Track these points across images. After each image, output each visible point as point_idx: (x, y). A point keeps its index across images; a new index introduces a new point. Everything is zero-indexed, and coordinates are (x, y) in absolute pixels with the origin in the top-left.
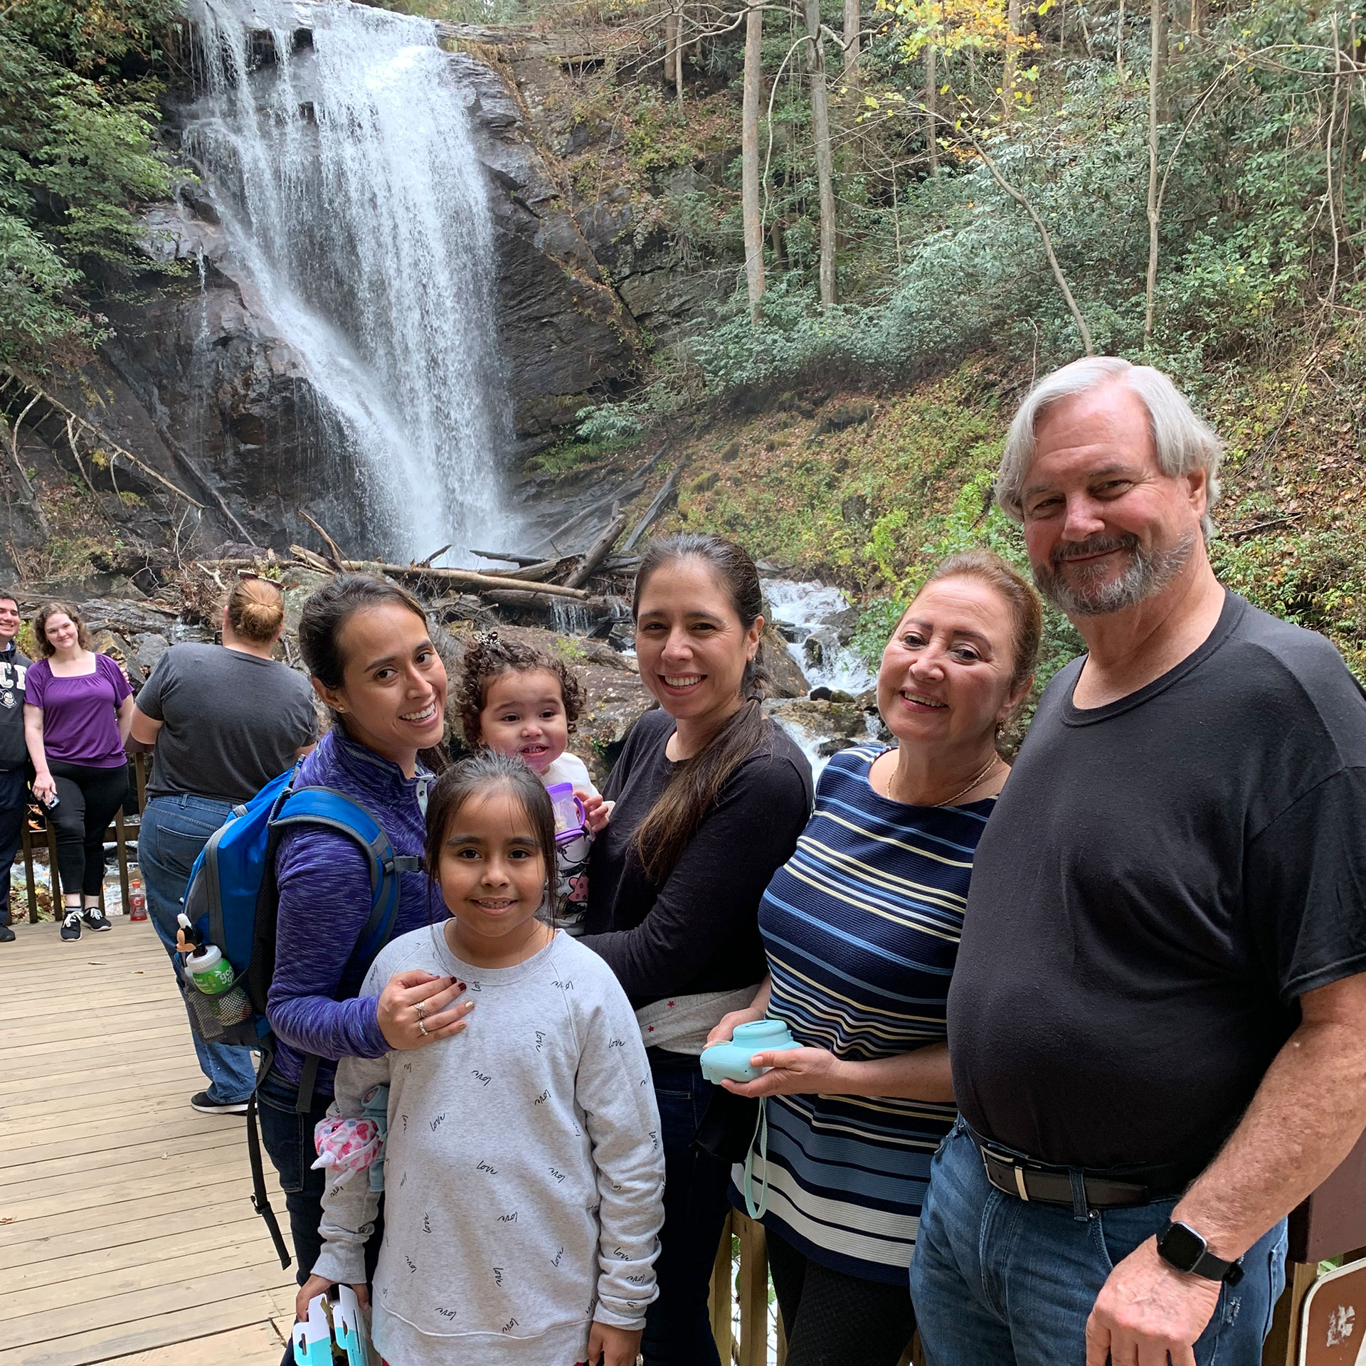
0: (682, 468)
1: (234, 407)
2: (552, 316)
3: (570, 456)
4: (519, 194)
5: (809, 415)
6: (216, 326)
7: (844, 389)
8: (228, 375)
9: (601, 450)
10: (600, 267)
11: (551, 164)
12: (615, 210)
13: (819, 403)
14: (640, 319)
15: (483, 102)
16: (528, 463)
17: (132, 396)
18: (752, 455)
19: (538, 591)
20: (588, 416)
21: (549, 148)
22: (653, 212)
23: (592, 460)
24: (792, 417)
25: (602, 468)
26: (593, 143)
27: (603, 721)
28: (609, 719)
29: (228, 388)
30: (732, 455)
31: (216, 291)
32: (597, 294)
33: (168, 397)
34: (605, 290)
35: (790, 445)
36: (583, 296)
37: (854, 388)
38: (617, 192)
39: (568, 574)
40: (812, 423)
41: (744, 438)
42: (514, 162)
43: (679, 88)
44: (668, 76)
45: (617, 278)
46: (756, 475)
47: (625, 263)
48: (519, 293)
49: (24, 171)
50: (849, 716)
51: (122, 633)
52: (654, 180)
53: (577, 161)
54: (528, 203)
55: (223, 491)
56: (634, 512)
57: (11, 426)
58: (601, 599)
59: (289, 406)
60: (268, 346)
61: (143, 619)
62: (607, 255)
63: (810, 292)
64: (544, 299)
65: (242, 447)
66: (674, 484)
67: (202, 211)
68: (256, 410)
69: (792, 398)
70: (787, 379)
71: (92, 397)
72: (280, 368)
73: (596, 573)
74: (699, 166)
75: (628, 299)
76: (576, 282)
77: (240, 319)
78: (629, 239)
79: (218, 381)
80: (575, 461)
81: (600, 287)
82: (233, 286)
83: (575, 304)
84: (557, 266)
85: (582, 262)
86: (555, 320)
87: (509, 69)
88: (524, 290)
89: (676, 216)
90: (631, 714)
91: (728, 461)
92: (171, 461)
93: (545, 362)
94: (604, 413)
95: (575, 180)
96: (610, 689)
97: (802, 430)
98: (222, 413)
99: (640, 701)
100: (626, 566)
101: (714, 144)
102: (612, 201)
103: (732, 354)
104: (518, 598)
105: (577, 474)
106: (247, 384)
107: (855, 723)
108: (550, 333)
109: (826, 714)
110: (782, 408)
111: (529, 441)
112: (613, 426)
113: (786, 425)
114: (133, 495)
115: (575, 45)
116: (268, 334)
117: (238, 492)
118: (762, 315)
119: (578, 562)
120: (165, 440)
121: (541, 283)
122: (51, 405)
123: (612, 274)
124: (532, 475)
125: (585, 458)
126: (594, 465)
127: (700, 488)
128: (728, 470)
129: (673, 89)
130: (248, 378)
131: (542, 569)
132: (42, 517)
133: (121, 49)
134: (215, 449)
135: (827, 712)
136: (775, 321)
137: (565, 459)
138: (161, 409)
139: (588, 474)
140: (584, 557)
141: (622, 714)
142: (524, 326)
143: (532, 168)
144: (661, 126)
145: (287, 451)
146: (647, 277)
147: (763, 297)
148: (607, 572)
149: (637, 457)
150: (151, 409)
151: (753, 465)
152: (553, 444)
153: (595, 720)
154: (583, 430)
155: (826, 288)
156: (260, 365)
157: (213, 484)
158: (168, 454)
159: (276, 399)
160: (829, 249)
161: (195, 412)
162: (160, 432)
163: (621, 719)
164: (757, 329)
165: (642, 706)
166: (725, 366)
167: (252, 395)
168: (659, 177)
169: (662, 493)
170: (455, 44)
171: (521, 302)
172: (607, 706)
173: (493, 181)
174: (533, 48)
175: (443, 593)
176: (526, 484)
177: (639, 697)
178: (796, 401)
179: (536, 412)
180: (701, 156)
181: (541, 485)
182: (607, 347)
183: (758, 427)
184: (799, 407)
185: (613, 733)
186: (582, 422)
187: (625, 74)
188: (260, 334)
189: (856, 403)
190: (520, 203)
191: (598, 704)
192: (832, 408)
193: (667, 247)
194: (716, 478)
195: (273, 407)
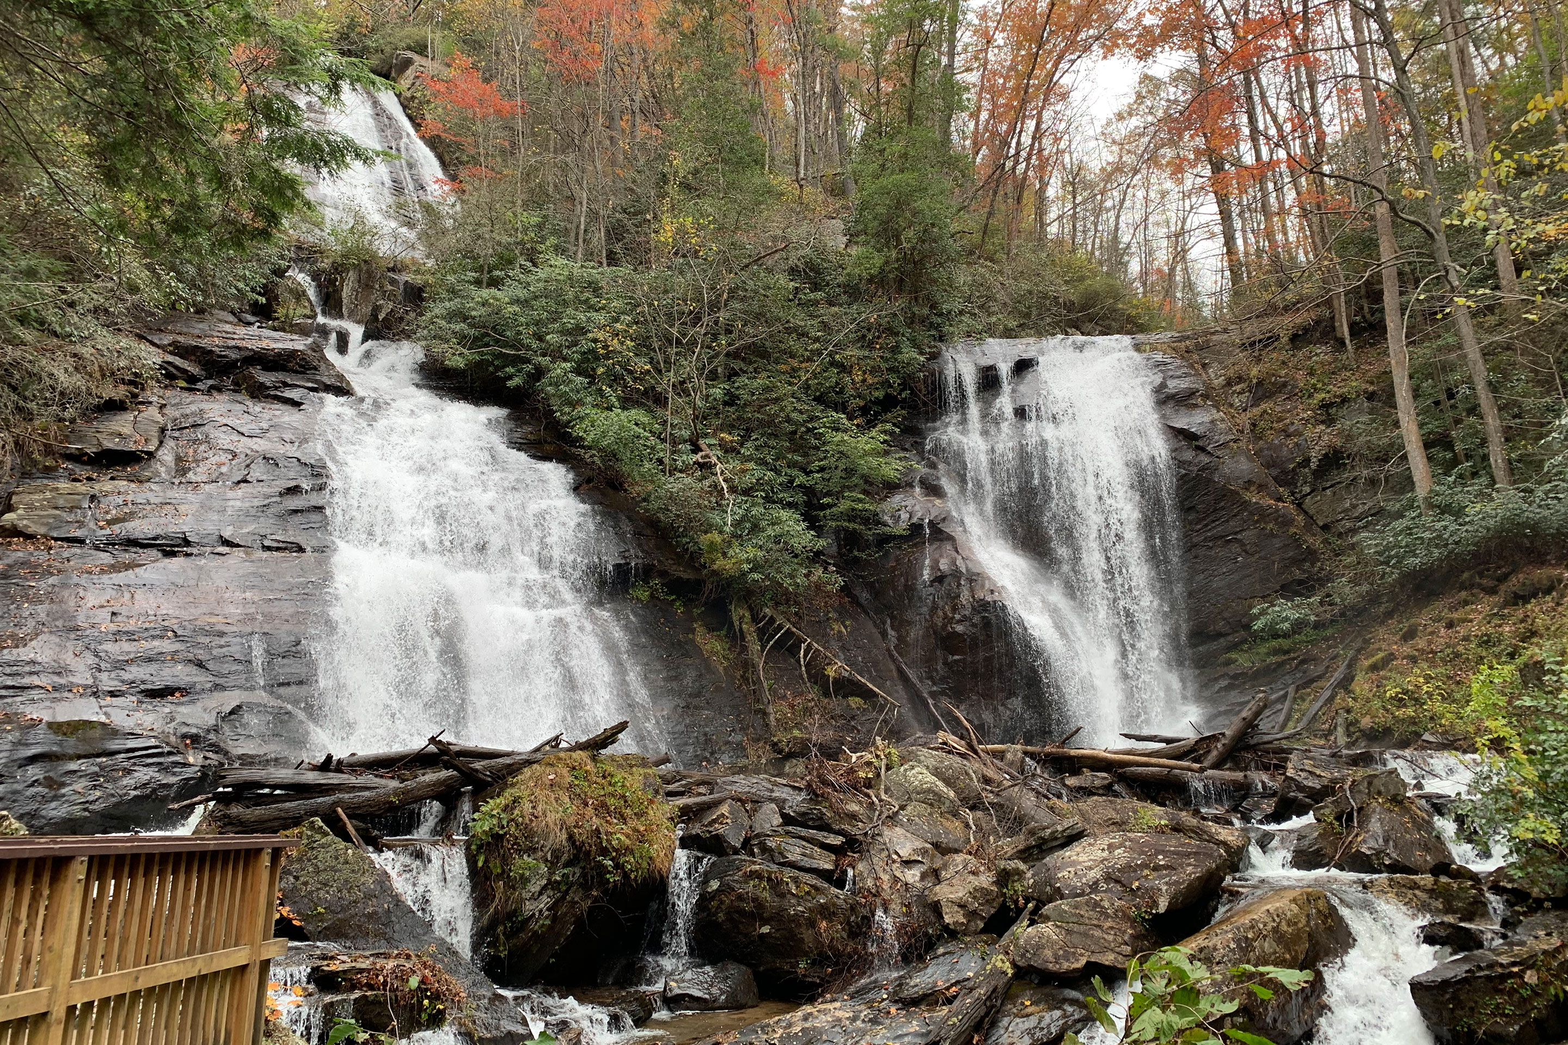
0: (1359, 651)
1: (944, 627)
2: (1236, 533)
3: (1263, 650)
4: (1200, 443)
5: (1492, 591)
6: (935, 566)
7: (1530, 563)
8: (941, 603)
9: (1295, 644)
10: (1281, 489)
11: (1233, 417)
12: (1290, 443)
13: (1504, 578)
14: (1325, 528)
15: (1168, 383)
16: (1221, 659)
17: (870, 624)
18: (1432, 633)
19: (1172, 768)
20: (1263, 612)
21: (1231, 405)
22: (1326, 438)
23: (1287, 652)
24: (1473, 595)
25: (1294, 659)
26: (1268, 395)
27: (1147, 889)
28: (1152, 888)
29: (940, 613)
30: (1410, 635)
31: (937, 544)
32: (1277, 510)
33: (896, 624)
34: (1287, 507)
35: (1471, 621)
36: (1263, 514)
37: (1541, 561)
38: (1292, 429)
39: (1209, 752)
40: (1495, 599)
41: (1423, 619)
42: (1195, 421)
43: (1347, 342)
44: (1339, 335)
45: (1298, 496)
46: (1432, 652)
47: (1305, 483)
48: (1204, 519)
49: (801, 479)
50: (1463, 895)
51: (743, 802)
52: (1329, 415)
53: (1256, 411)
54: (1209, 448)
55: (933, 695)
56: (1309, 695)
57: (762, 651)
58: (1242, 774)
59: (987, 623)
60: (975, 578)
61: (772, 791)
62: (1287, 478)
63: (1484, 480)
64: (1227, 521)
65: (950, 658)
66: (1350, 666)
67: (933, 490)
68: (959, 628)
69: (1472, 577)
70: (1465, 560)
71: (836, 627)
72: (980, 595)
73: (1239, 750)
74: (1371, 397)
75: (1311, 512)
76: (1256, 503)
77: (954, 562)
78: (1307, 461)
79: (934, 608)
80: (1268, 654)
81: (1281, 504)
82: (951, 538)
83: (1257, 522)
84: (1238, 493)
85: (1261, 487)
86: (1239, 536)
87: (1196, 357)
88: (1208, 516)
89: (1349, 438)
90: (1176, 883)
91: (1405, 641)
92: (895, 673)
93: (1231, 572)
94: (1277, 609)
95: (1254, 425)
96: (1161, 857)
97: (1483, 607)
98: (935, 633)
99: (1189, 869)
100: (1270, 742)
101: (1384, 377)
102: (1289, 436)
103: (1404, 544)
104: (1153, 775)
105: (1269, 666)
106: (954, 609)
107: (1471, 904)
108: (1235, 548)
109: (1431, 892)
110: (1463, 587)
111: (1222, 640)
112: (1286, 619)
113: (1466, 603)
114: (857, 699)
115: (1253, 329)
116: (975, 570)
117: (947, 695)
118: (1431, 506)
119: (1218, 740)
120: (891, 656)
121: (1223, 508)
122: (793, 633)
123: (1293, 494)
124: (1225, 670)
125: (1276, 652)
126: (1286, 657)
127: (1374, 668)
128: (1406, 649)
129: (1343, 343)
130: (956, 604)
131: (1179, 747)
132: (772, 718)
133: (880, 394)
134: (929, 661)
135: (1432, 890)
136: (1445, 510)
137: (1258, 654)
138: (891, 633)
139: (1280, 665)
140: (1223, 734)
141: (1166, 883)
142: (1210, 544)
143: (1212, 422)
144: (1333, 373)
145: (986, 659)
146: (1328, 492)
147: (1431, 491)
148: (1249, 748)
149: (1329, 647)
150: (884, 634)
151: (1430, 643)
152: (1244, 641)
153: (1138, 888)
154: (1258, 625)
155: (1500, 472)
156: (965, 597)
157: (925, 689)
158: (893, 667)
159: (976, 619)
160: (1497, 440)
161: (915, 633)
162: (888, 650)
163: (1164, 888)
164: (1427, 520)
165: (1190, 875)
166: (1397, 556)
167: (957, 617)
168: (1333, 411)
169: (1338, 675)
170: (1148, 347)
171: (1206, 525)
172: (1155, 874)
173: (1176, 436)
174: (1215, 338)
175: (1076, 772)
176: (1222, 676)
177: (1190, 865)
178: (1478, 580)
179: (1226, 615)
180: (1371, 388)
181: (1235, 677)
182: (1291, 554)
183: (1440, 607)
184: (1480, 585)
185: (1155, 904)
186: (1257, 617)
187: (1297, 339)
188: (968, 570)
189: (1541, 574)
190: (1202, 449)
191: (1146, 872)
192: (1515, 582)
193: (1345, 464)
194: (1391, 657)
195: (974, 625)
